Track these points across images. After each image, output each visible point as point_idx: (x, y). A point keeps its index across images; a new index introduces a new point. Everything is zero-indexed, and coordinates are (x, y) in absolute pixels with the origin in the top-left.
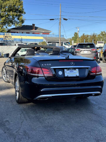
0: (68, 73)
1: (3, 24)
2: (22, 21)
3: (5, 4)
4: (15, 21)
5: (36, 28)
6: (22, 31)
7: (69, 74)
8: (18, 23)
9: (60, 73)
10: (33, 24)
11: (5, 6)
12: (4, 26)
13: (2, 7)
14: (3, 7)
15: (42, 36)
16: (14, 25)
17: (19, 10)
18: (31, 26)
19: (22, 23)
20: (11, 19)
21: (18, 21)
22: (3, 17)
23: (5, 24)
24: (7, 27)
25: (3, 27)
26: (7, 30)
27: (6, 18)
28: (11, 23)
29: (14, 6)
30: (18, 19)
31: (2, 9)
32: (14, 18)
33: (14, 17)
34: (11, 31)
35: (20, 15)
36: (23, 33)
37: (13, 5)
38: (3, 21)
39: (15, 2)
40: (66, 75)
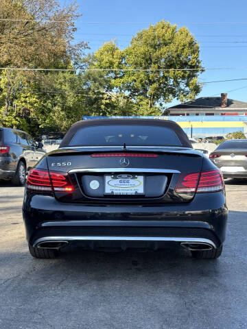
0: (115, 186)
1: (153, 98)
2: (197, 89)
3: (158, 53)
4: (180, 90)
5: (229, 103)
6: (195, 111)
7: (116, 188)
8: (185, 94)
9: (94, 185)
10: (222, 95)
11: (158, 59)
12: (156, 103)
13: (151, 60)
14: (153, 60)
15: (240, 120)
16: (178, 99)
17: (189, 63)
18: (218, 98)
19: (196, 93)
20: (171, 85)
21: (187, 89)
22: (154, 82)
23: (158, 98)
24: (161, 105)
25: (154, 104)
26: (163, 111)
27: (160, 85)
28: (171, 96)
29: (178, 56)
30: (187, 85)
31: (153, 65)
32: (178, 84)
33: (177, 82)
34: (171, 112)
35: (191, 76)
36: (197, 115)
37: (175, 55)
38: (153, 92)
39: (180, 48)
40: (108, 191)
